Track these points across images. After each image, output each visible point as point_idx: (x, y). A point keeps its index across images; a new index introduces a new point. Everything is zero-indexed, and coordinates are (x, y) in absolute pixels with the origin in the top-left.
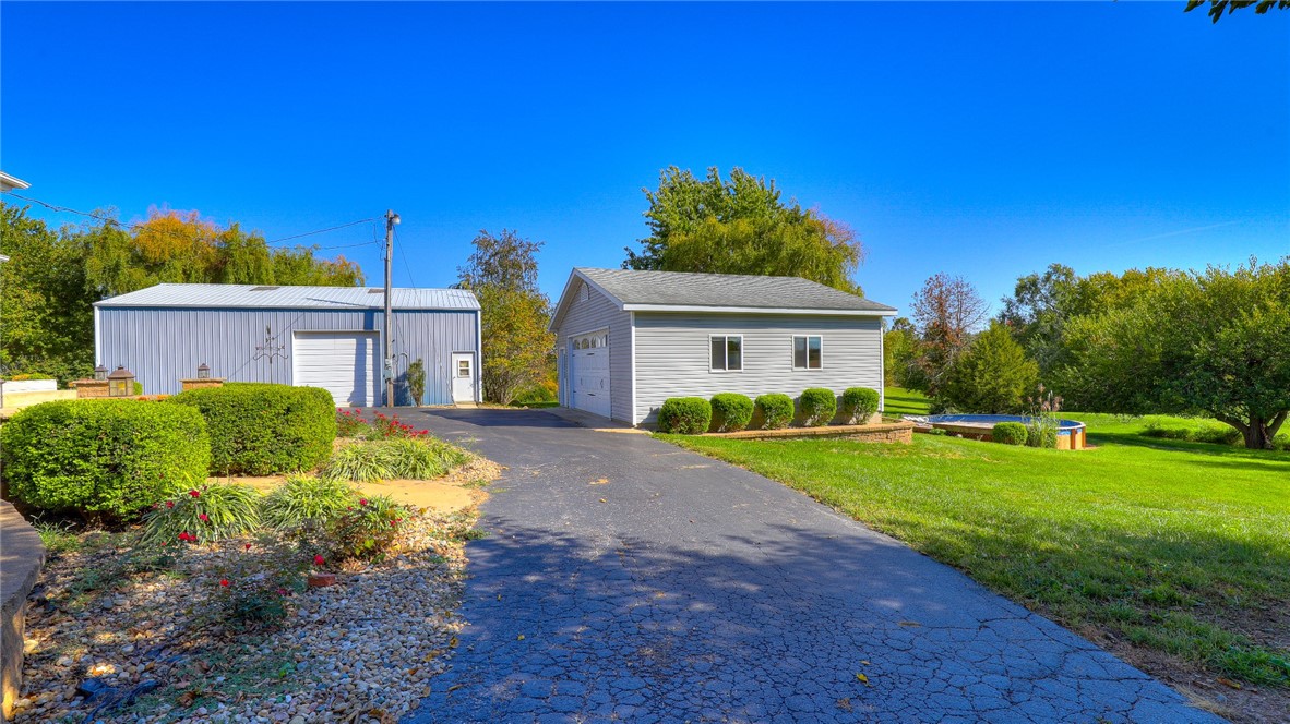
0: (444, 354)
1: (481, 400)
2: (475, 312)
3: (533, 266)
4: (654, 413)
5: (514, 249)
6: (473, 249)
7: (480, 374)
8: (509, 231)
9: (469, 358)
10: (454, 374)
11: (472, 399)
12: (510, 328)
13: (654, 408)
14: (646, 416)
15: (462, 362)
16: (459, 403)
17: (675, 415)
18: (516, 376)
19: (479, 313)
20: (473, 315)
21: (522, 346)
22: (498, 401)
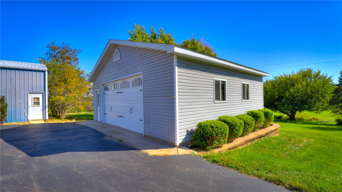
0: (22, 93)
1: (47, 118)
2: (44, 72)
3: (77, 59)
4: (190, 133)
5: (68, 52)
6: (48, 50)
7: (47, 104)
8: (66, 44)
9: (40, 96)
10: (30, 104)
11: (42, 118)
12: (65, 81)
13: (189, 130)
14: (184, 137)
15: (34, 98)
16: (33, 120)
17: (211, 136)
18: (69, 105)
19: (47, 73)
20: (42, 74)
21: (72, 90)
22: (58, 117)
